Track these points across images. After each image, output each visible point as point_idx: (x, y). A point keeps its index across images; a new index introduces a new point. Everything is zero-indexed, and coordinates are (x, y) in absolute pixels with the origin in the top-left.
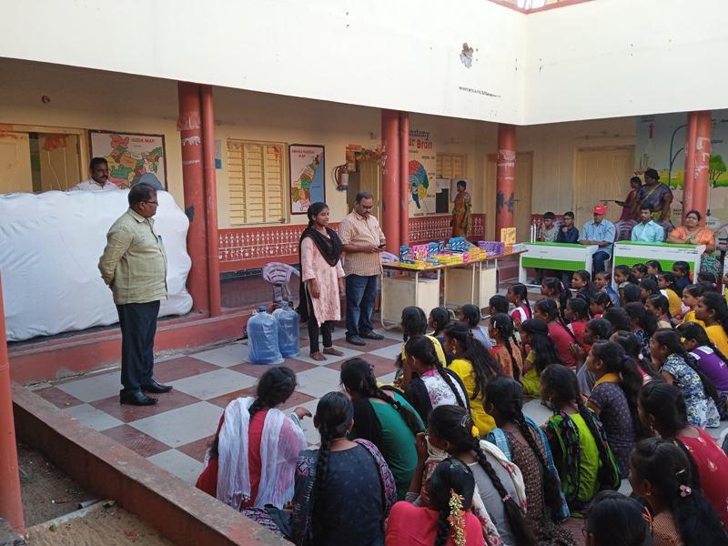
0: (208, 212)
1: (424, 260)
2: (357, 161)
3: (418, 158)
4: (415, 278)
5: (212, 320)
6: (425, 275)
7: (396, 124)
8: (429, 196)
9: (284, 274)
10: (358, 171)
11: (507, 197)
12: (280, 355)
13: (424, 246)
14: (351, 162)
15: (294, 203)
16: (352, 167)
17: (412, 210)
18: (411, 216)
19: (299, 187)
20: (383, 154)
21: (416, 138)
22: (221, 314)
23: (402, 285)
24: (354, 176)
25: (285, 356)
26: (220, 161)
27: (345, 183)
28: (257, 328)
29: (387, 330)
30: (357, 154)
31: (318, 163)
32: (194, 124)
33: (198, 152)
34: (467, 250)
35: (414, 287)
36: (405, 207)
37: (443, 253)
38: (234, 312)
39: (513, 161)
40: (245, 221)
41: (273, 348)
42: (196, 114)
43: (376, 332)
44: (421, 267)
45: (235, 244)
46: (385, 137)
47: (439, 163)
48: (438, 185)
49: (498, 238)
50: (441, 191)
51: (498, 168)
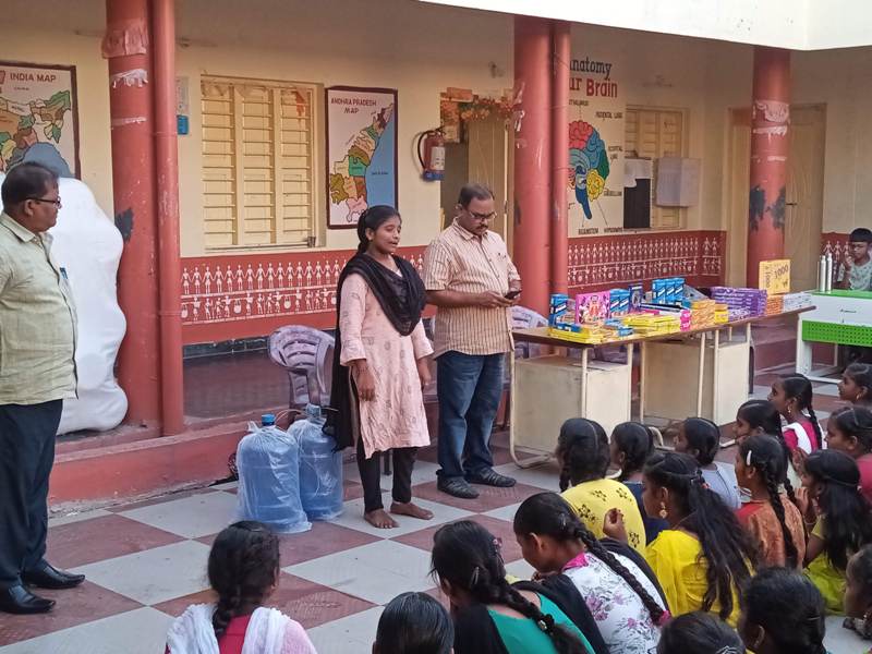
0: (162, 222)
1: (601, 323)
2: (462, 121)
3: (588, 115)
4: (581, 360)
5: (165, 440)
6: (601, 355)
7: (543, 47)
8: (608, 193)
9: (311, 349)
10: (464, 141)
11: (771, 198)
12: (302, 514)
13: (600, 295)
14: (451, 123)
15: (333, 207)
16: (452, 133)
17: (574, 222)
18: (573, 233)
19: (345, 173)
20: (518, 107)
21: (585, 75)
22: (184, 429)
23: (553, 375)
24: (458, 152)
25: (312, 516)
26: (186, 119)
27: (439, 166)
28: (257, 458)
29: (522, 468)
30: (463, 106)
31: (383, 124)
32: (135, 43)
33: (142, 101)
34: (689, 305)
35: (579, 379)
36: (560, 215)
37: (639, 309)
38: (210, 425)
39: (785, 123)
40: (235, 241)
41: (291, 501)
42: (139, 24)
43: (500, 470)
44: (594, 338)
45: (214, 288)
46: (521, 72)
47: (633, 127)
48: (627, 171)
49: (752, 280)
50: (634, 184)
51: (754, 137)
